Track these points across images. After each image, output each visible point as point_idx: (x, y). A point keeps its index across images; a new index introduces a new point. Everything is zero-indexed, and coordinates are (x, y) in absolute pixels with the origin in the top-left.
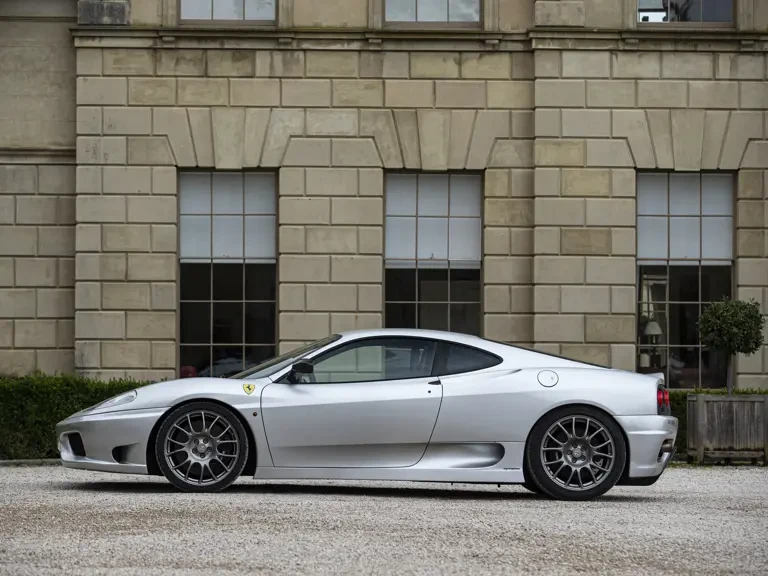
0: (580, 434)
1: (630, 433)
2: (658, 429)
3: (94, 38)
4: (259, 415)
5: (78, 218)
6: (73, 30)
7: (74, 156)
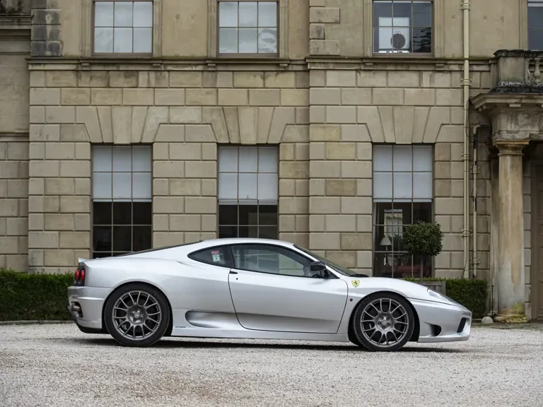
3: (45, 64)
5: (31, 175)
6: (27, 60)
7: (28, 137)
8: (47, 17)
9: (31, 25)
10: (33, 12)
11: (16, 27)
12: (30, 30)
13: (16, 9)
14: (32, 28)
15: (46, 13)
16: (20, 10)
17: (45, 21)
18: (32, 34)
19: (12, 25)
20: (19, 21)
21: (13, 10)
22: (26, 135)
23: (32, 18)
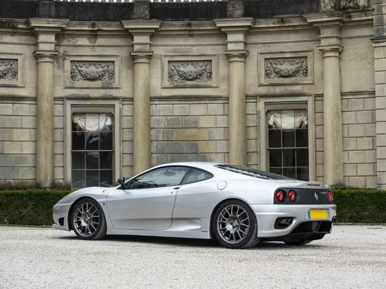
0: (235, 214)
1: (257, 214)
2: (275, 212)
3: (380, 42)
4: (106, 204)
5: (377, 120)
6: (372, 40)
7: (375, 94)
8: (383, 9)
9: (373, 15)
10: (374, 6)
11: (365, 18)
12: (372, 19)
13: (367, 6)
14: (374, 17)
15: (382, 6)
16: (369, 6)
17: (382, 12)
18: (374, 22)
19: (361, 17)
20: (365, 14)
21: (364, 7)
22: (374, 92)
23: (373, 10)
